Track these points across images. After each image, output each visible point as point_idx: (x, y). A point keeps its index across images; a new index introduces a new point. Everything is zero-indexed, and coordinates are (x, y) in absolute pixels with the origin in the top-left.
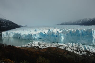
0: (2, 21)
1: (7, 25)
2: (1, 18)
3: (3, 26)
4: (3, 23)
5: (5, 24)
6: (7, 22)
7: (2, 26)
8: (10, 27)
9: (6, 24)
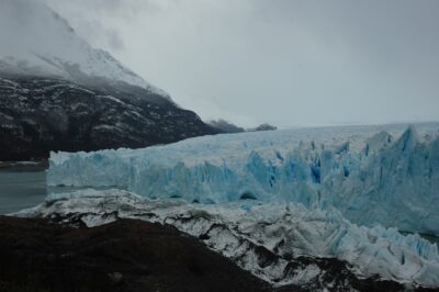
0: (98, 93)
1: (128, 120)
2: (101, 75)
3: (107, 127)
4: (103, 107)
5: (120, 109)
6: (127, 102)
7: (97, 128)
8: (144, 132)
9: (126, 109)
